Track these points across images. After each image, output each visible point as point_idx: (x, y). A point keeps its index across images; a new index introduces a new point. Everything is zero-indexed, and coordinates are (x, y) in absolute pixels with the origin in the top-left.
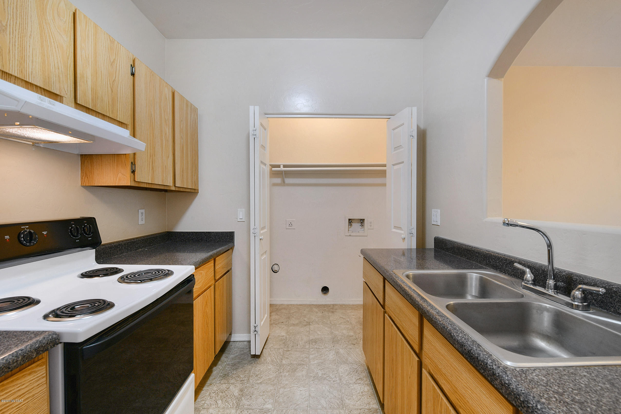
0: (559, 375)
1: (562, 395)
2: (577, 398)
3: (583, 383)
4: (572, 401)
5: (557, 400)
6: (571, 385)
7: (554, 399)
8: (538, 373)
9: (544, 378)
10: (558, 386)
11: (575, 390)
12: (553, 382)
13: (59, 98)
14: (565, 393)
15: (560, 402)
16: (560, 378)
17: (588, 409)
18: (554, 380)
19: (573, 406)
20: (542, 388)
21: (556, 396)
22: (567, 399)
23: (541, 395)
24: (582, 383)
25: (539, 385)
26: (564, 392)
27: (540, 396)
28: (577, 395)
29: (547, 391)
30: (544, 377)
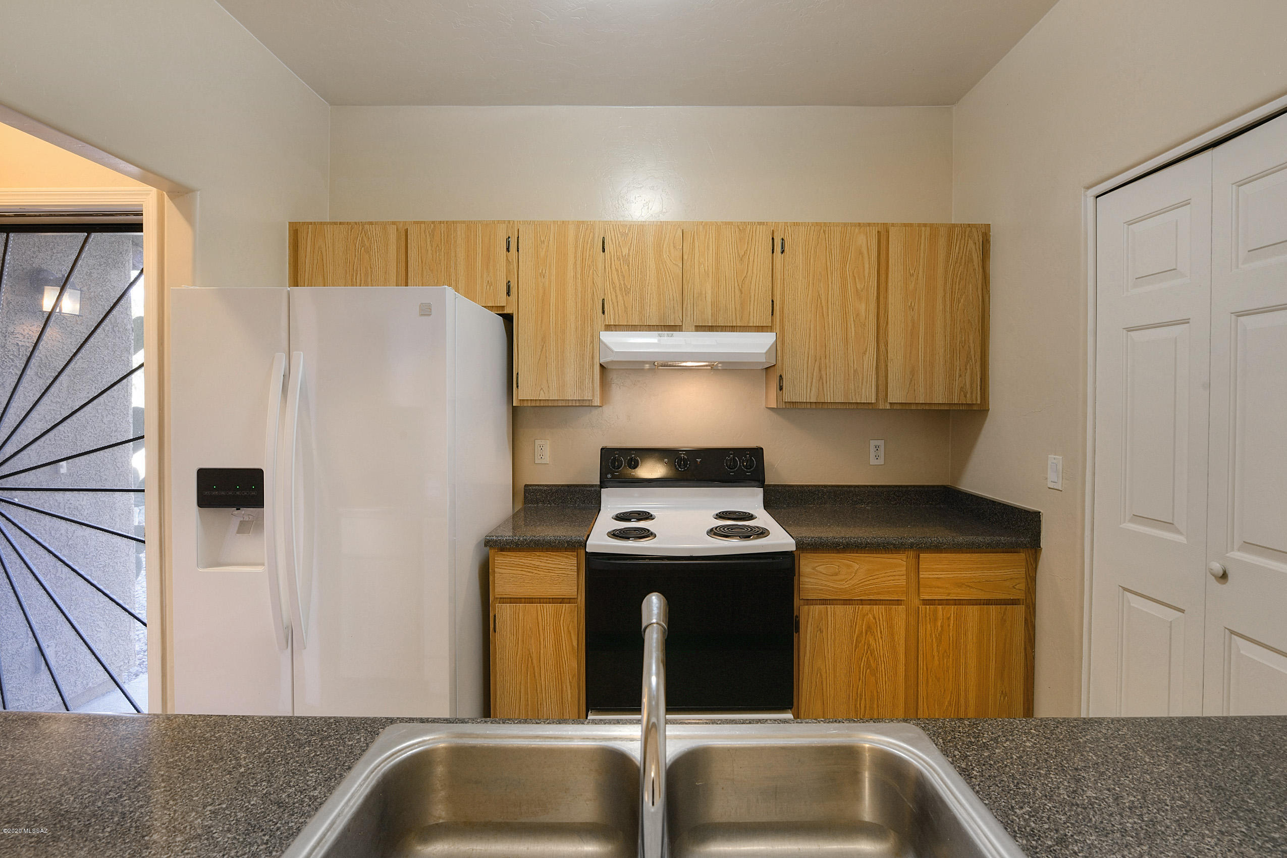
0: (340, 761)
1: (322, 740)
2: (308, 748)
3: (311, 775)
4: (310, 741)
5: (323, 730)
6: (321, 759)
7: (324, 729)
8: (361, 744)
9: (350, 743)
10: (331, 746)
11: (314, 756)
12: (339, 746)
13: (678, 328)
14: (320, 744)
15: (318, 731)
16: (337, 759)
17: (292, 745)
18: (340, 750)
19: (306, 737)
20: (342, 730)
21: (326, 733)
22: (315, 738)
23: (337, 724)
24: (312, 772)
25: (348, 731)
26: (322, 744)
27: (337, 722)
28: (309, 751)
29: (337, 731)
30: (352, 745)
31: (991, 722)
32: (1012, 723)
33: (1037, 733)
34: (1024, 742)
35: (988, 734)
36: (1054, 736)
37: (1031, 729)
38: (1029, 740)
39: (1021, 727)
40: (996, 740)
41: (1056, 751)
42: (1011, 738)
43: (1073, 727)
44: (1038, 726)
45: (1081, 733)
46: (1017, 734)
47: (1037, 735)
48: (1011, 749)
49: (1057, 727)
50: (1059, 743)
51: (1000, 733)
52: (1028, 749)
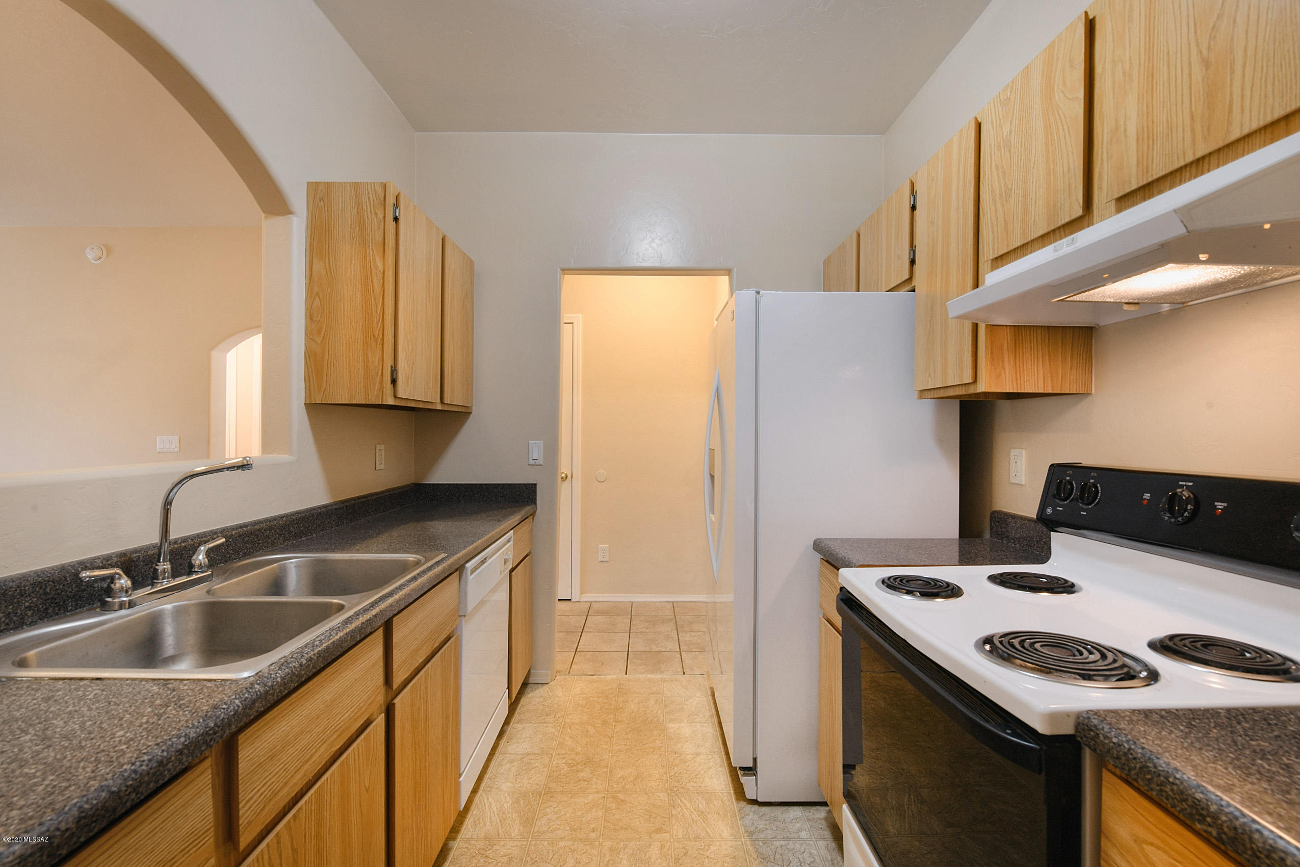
31: (180, 724)
32: (157, 738)
33: (117, 749)
34: (127, 732)
35: (172, 714)
36: (93, 759)
37: (127, 748)
38: (122, 736)
39: (142, 742)
40: (160, 716)
41: (82, 747)
42: (145, 726)
43: (70, 786)
44: (121, 756)
45: (55, 786)
46: (141, 732)
47: (116, 747)
48: (136, 719)
49: (93, 772)
50: (82, 757)
51: (160, 722)
52: (117, 729)
